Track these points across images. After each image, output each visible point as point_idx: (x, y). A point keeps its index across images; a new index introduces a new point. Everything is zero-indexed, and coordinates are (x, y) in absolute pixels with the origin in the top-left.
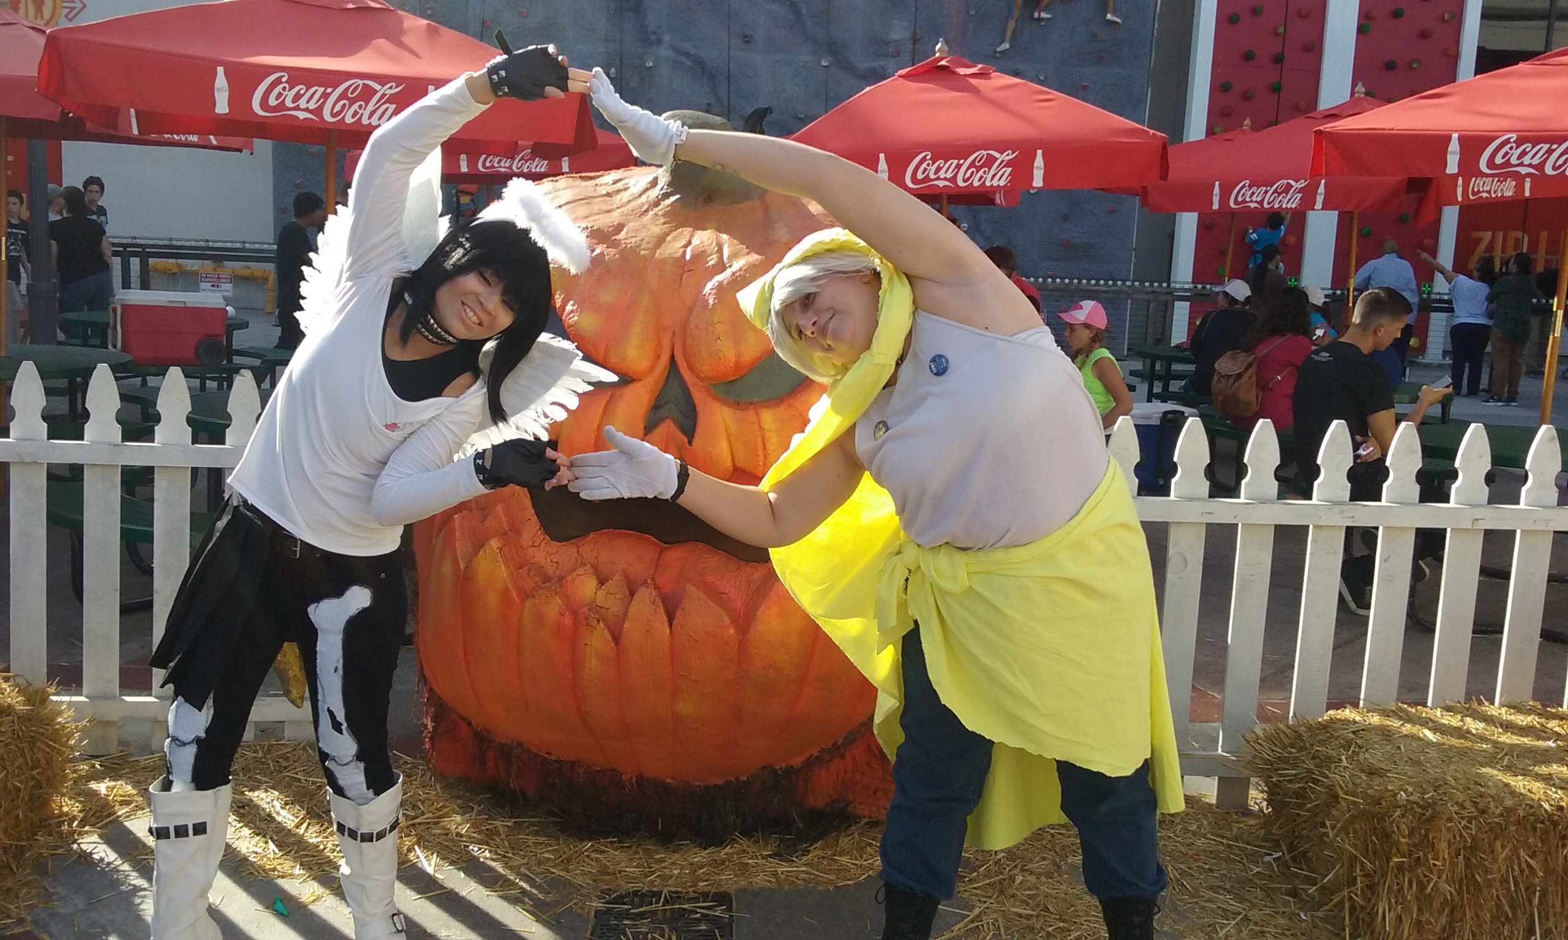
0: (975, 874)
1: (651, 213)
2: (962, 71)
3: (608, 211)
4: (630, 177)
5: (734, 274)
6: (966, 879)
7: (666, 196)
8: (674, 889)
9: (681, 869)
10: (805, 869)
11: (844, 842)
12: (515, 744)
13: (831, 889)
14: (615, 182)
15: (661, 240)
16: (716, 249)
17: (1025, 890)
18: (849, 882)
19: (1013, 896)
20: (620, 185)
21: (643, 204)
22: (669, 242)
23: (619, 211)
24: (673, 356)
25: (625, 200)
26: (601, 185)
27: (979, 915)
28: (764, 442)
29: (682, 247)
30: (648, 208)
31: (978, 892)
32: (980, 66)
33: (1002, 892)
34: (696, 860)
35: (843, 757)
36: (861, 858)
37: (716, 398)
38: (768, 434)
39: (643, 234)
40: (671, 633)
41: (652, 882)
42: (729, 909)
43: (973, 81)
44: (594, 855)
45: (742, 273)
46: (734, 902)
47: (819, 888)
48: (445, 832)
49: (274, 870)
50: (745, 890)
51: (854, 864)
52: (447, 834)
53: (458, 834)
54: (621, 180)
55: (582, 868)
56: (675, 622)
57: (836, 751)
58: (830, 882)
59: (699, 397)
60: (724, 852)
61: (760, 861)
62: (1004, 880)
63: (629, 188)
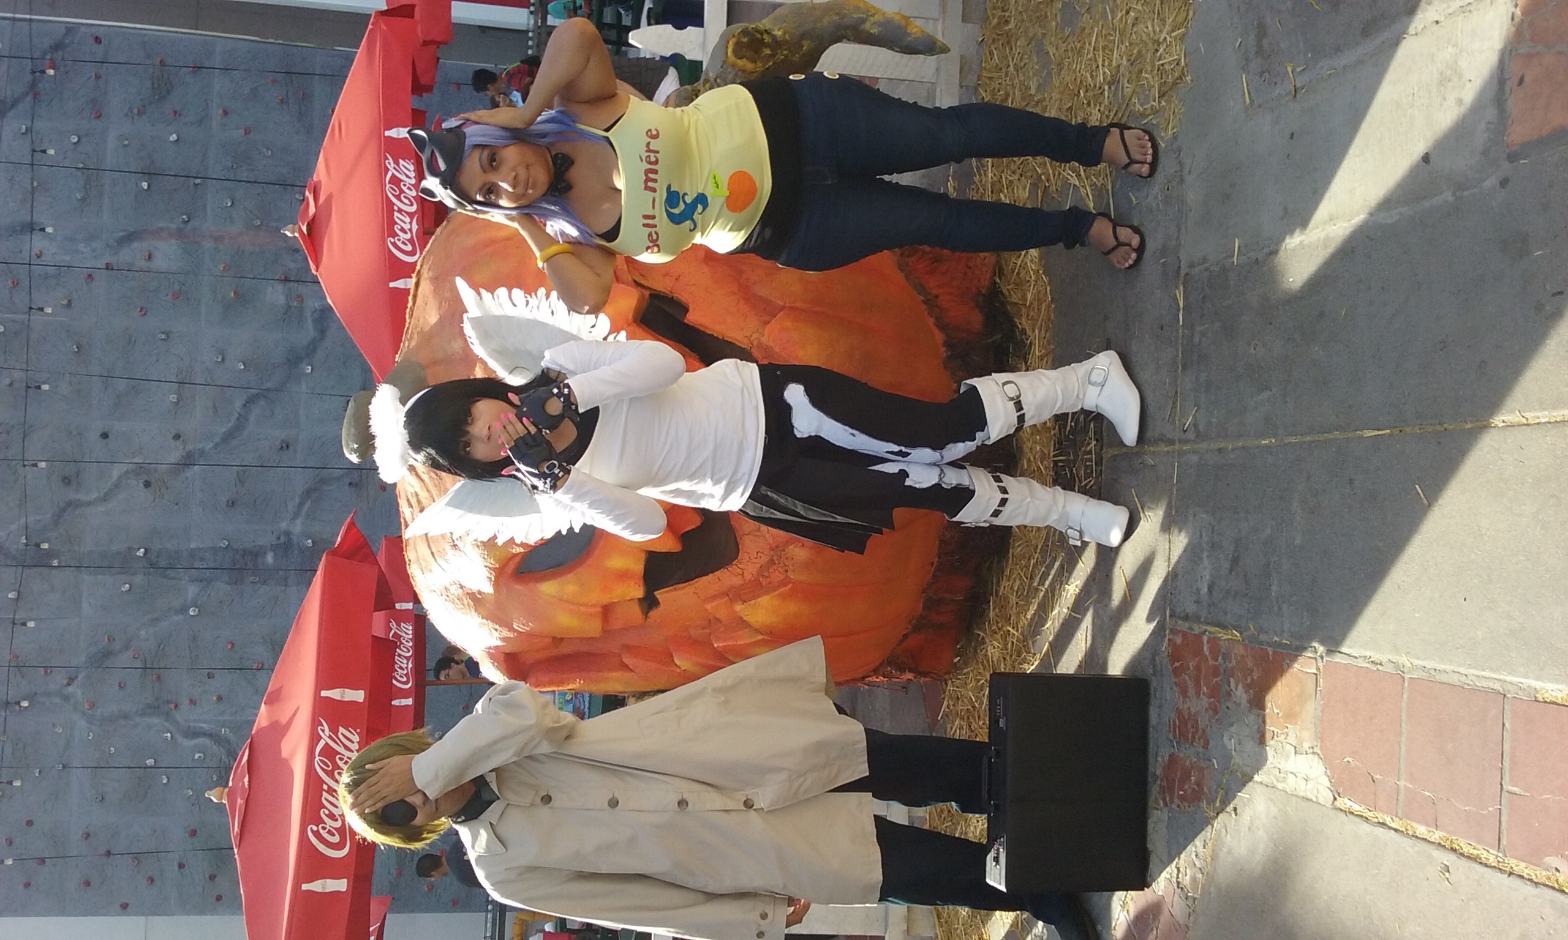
2: (312, 210)
4: (406, 492)
10: (1037, 331)
11: (1015, 298)
12: (924, 595)
13: (1053, 306)
14: (410, 505)
18: (1048, 291)
20: (413, 501)
25: (426, 494)
32: (307, 193)
35: (937, 297)
36: (1029, 281)
43: (322, 199)
47: (1052, 318)
51: (1034, 287)
54: (408, 500)
57: (931, 302)
58: (1049, 306)
63: (416, 492)
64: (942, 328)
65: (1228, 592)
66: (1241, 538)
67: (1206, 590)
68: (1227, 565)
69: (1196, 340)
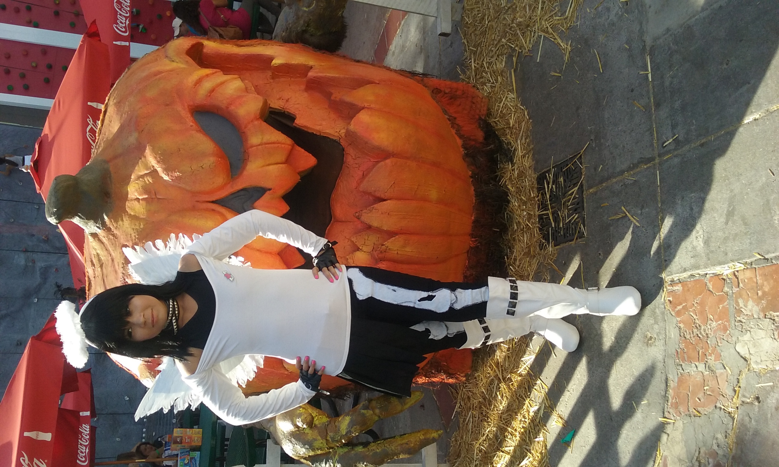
0: (516, 48)
1: (115, 232)
3: (113, 260)
4: (90, 255)
5: (158, 162)
6: (520, 51)
7: (104, 224)
8: (537, 209)
9: (523, 210)
10: (519, 141)
11: (501, 125)
13: (531, 121)
14: (93, 265)
15: (134, 218)
16: (141, 179)
17: (526, 12)
18: (526, 114)
19: (530, 18)
20: (95, 261)
21: (109, 239)
22: (136, 212)
23: (113, 254)
24: (213, 202)
25: (105, 253)
26: (95, 274)
27: (543, 31)
28: (269, 144)
29: (139, 202)
30: (112, 234)
31: (528, 39)
33: (528, 26)
34: (517, 205)
36: (510, 114)
37: (242, 173)
38: (265, 141)
39: (130, 231)
40: (390, 200)
41: (533, 224)
42: (549, 171)
44: (517, 263)
45: (158, 156)
46: (543, 171)
48: (507, 358)
49: (541, 453)
50: (535, 169)
52: (509, 357)
53: (508, 350)
54: (92, 261)
55: (527, 267)
56: (383, 196)
59: (239, 185)
60: (511, 189)
61: (516, 166)
62: (520, 29)
63: (97, 253)
64: (461, 137)
65: (726, 239)
66: (735, 195)
67: (702, 245)
68: (723, 220)
69: (667, 83)
